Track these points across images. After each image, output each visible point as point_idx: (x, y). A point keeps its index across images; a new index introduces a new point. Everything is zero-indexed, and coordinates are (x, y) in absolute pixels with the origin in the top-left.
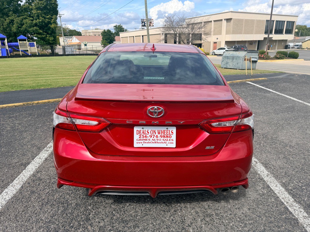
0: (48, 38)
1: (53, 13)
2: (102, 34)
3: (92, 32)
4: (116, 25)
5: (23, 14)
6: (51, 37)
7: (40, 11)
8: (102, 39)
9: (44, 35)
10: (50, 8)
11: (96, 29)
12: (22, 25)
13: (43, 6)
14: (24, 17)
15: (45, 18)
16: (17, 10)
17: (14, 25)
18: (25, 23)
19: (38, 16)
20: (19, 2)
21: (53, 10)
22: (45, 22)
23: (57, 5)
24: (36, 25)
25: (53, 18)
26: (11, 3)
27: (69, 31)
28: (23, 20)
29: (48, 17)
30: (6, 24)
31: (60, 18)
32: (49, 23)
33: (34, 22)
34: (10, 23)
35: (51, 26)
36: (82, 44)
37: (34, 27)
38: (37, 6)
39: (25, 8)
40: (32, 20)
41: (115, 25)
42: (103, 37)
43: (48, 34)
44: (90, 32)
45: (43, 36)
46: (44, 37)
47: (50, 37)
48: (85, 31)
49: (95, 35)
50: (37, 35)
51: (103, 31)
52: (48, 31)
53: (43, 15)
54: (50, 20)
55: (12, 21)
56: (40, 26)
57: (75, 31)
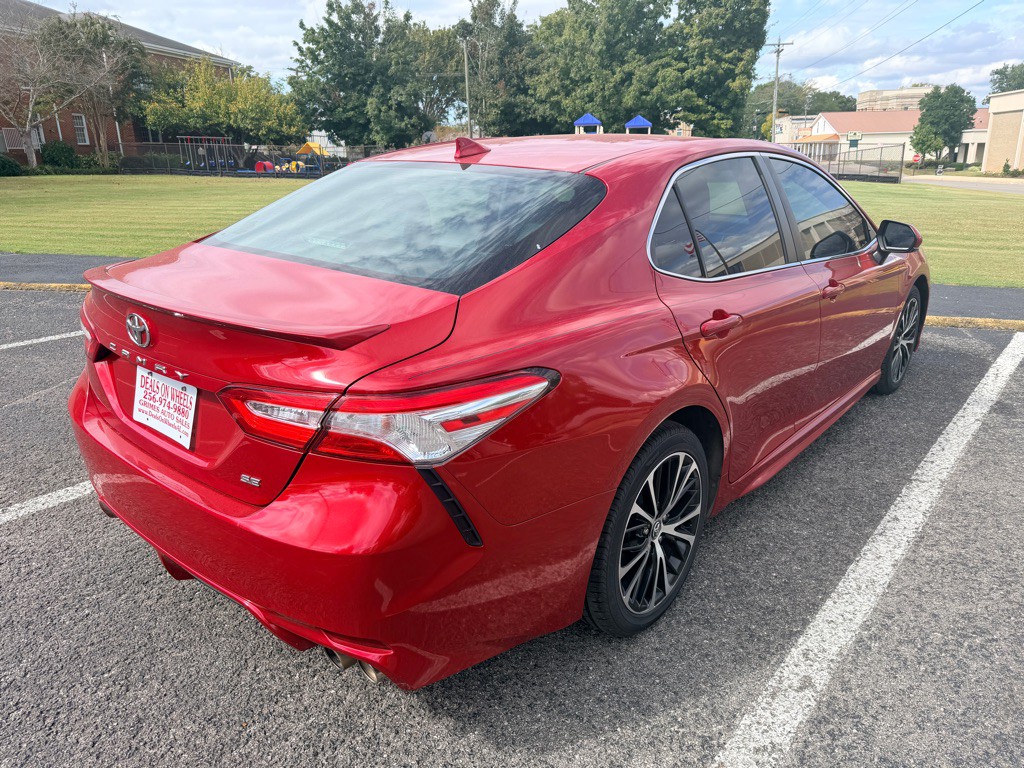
0: (716, 122)
1: (749, 41)
2: (921, 102)
3: (898, 97)
4: (1006, 68)
5: (663, 54)
6: (728, 119)
7: (711, 40)
8: (920, 120)
9: (707, 112)
10: (743, 25)
11: (916, 86)
12: (652, 85)
13: (723, 22)
14: (665, 60)
15: (719, 60)
16: (650, 41)
17: (632, 88)
18: (660, 79)
19: (701, 56)
20: (661, 19)
21: (749, 33)
22: (716, 72)
23: (764, 16)
24: (690, 84)
25: (742, 60)
26: (640, 23)
27: (813, 96)
28: (657, 70)
29: (730, 55)
30: (611, 85)
31: (778, 56)
32: (731, 75)
33: (688, 74)
34: (623, 81)
35: (730, 84)
36: (843, 140)
37: (682, 88)
38: (707, 25)
39: (673, 36)
40: (682, 70)
41: (999, 66)
42: (923, 115)
43: (719, 108)
44: (888, 99)
45: (704, 117)
46: (707, 120)
47: (723, 119)
48: (871, 96)
49: (906, 108)
50: (687, 113)
51: (929, 90)
52: (720, 100)
53: (717, 51)
54: (732, 67)
55: (629, 76)
56: (702, 87)
57: (835, 95)
